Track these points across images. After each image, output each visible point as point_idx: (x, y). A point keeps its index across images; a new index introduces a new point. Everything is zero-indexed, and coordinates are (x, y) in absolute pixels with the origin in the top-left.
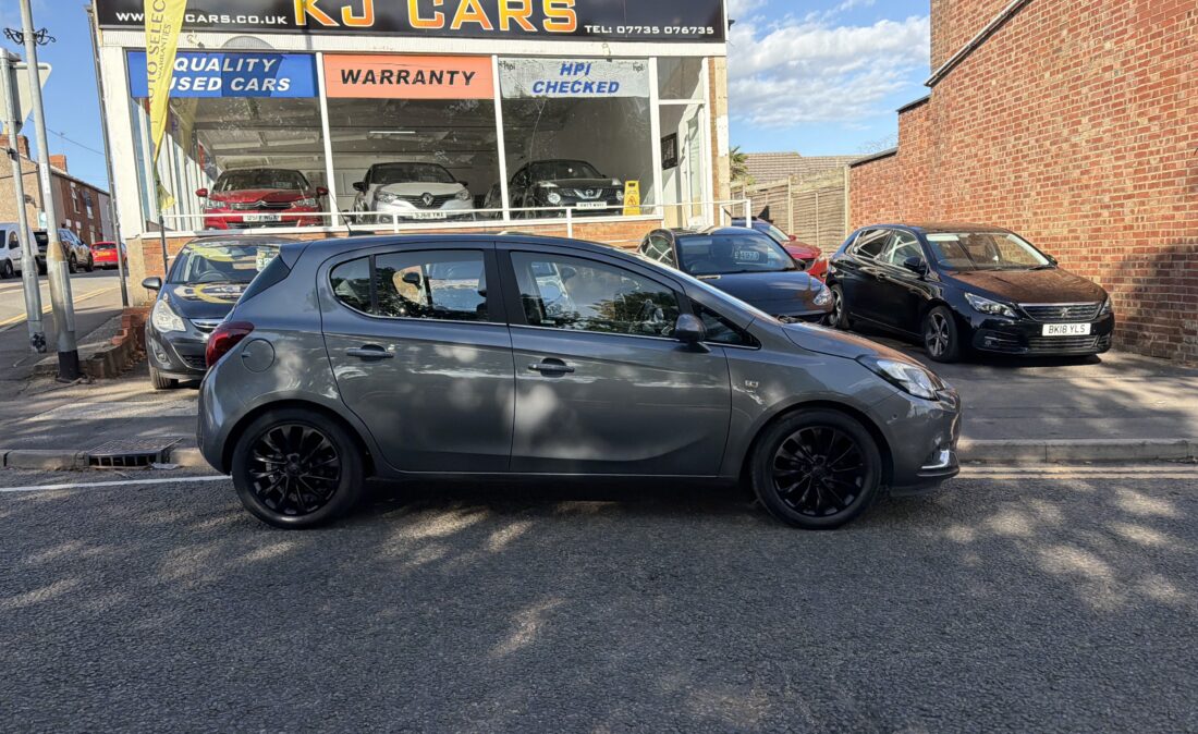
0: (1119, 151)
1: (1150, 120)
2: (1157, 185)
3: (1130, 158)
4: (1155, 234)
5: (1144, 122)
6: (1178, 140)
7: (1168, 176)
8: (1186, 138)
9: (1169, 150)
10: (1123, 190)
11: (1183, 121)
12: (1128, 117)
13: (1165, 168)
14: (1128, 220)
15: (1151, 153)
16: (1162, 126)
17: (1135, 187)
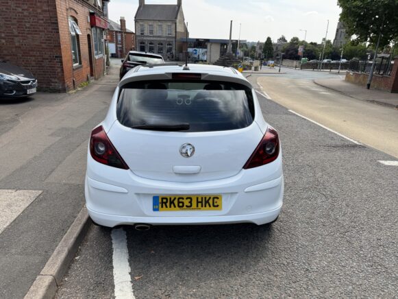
0: (7, 18)
1: (23, 10)
2: (31, 34)
3: (14, 21)
4: (32, 51)
5: (20, 10)
6: (40, 20)
7: (36, 31)
8: (43, 20)
9: (35, 22)
10: (12, 33)
11: (40, 14)
12: (10, 6)
13: (34, 28)
14: (17, 44)
15: (26, 22)
16: (30, 13)
17: (19, 33)
